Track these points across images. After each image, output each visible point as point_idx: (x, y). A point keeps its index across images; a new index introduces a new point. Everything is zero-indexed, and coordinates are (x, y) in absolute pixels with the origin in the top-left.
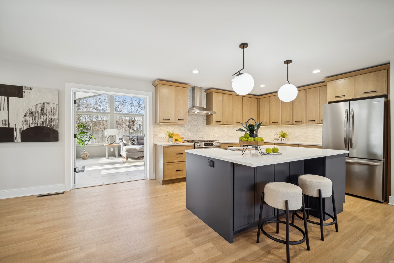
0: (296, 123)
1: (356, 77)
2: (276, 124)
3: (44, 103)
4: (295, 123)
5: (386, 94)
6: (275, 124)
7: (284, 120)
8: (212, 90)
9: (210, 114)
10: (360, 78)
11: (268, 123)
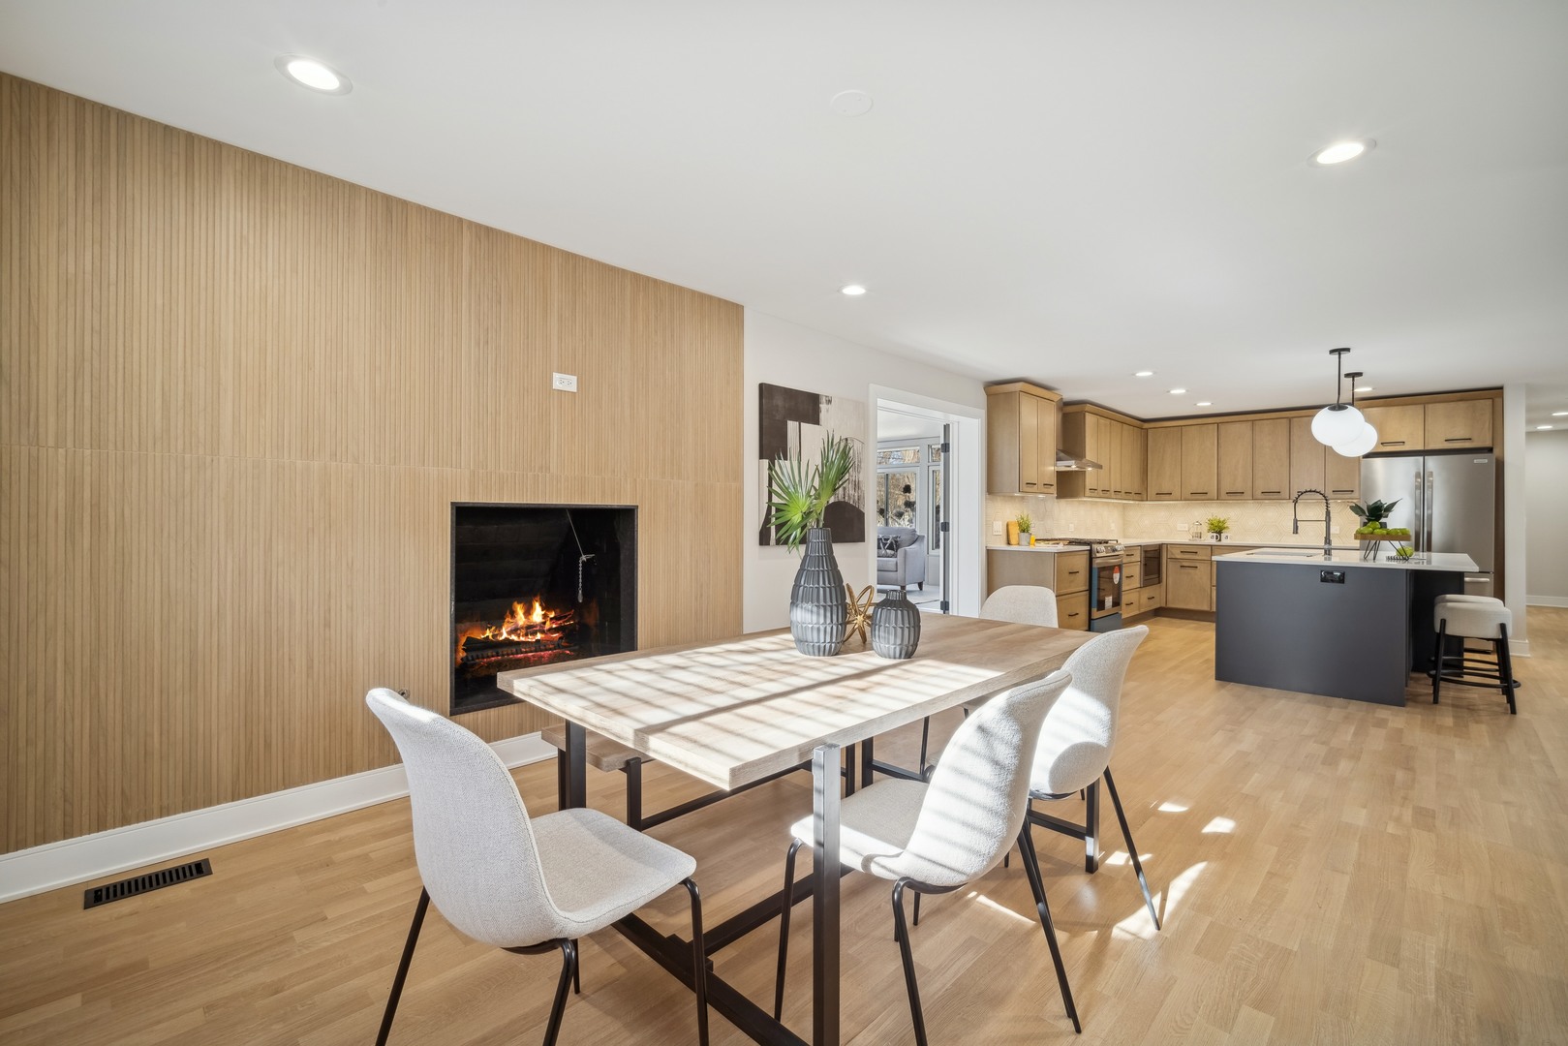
0: (1263, 496)
1: (1430, 406)
2: (1203, 497)
3: (847, 439)
4: (1260, 496)
5: (1491, 445)
6: (1198, 496)
7: (1226, 487)
8: (1088, 407)
9: (1074, 468)
10: (1438, 409)
11: (1177, 493)
